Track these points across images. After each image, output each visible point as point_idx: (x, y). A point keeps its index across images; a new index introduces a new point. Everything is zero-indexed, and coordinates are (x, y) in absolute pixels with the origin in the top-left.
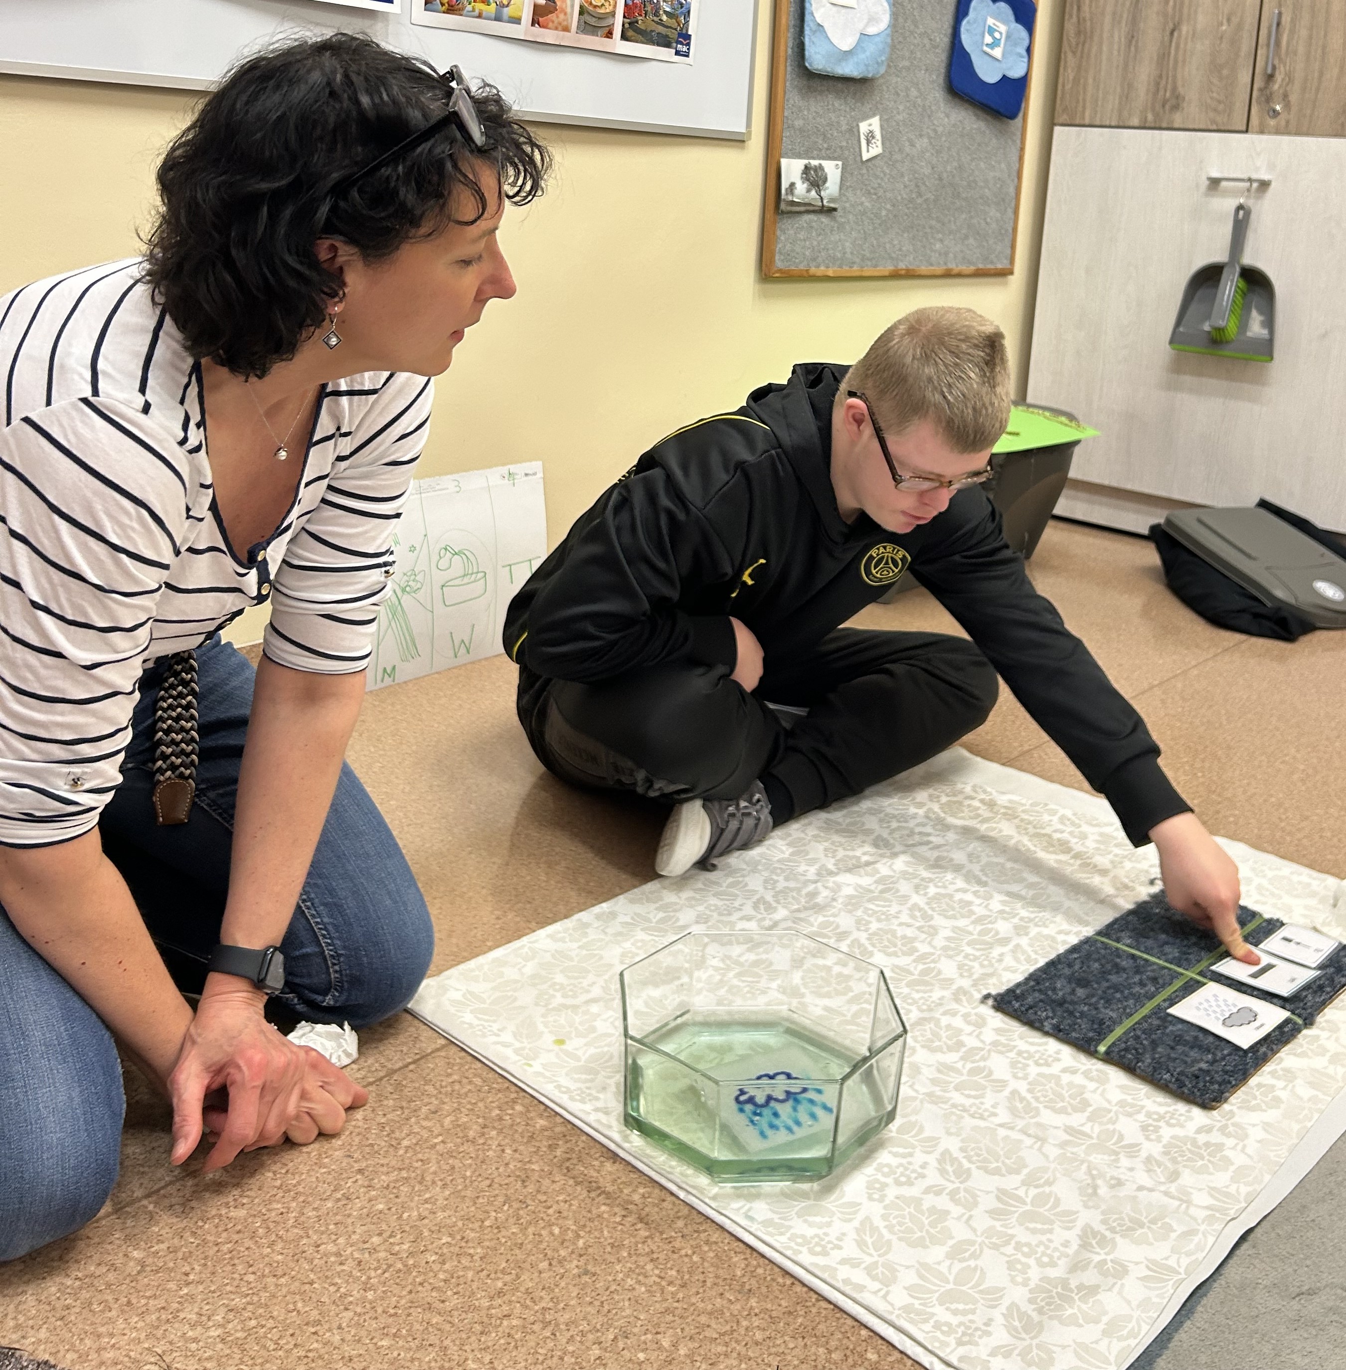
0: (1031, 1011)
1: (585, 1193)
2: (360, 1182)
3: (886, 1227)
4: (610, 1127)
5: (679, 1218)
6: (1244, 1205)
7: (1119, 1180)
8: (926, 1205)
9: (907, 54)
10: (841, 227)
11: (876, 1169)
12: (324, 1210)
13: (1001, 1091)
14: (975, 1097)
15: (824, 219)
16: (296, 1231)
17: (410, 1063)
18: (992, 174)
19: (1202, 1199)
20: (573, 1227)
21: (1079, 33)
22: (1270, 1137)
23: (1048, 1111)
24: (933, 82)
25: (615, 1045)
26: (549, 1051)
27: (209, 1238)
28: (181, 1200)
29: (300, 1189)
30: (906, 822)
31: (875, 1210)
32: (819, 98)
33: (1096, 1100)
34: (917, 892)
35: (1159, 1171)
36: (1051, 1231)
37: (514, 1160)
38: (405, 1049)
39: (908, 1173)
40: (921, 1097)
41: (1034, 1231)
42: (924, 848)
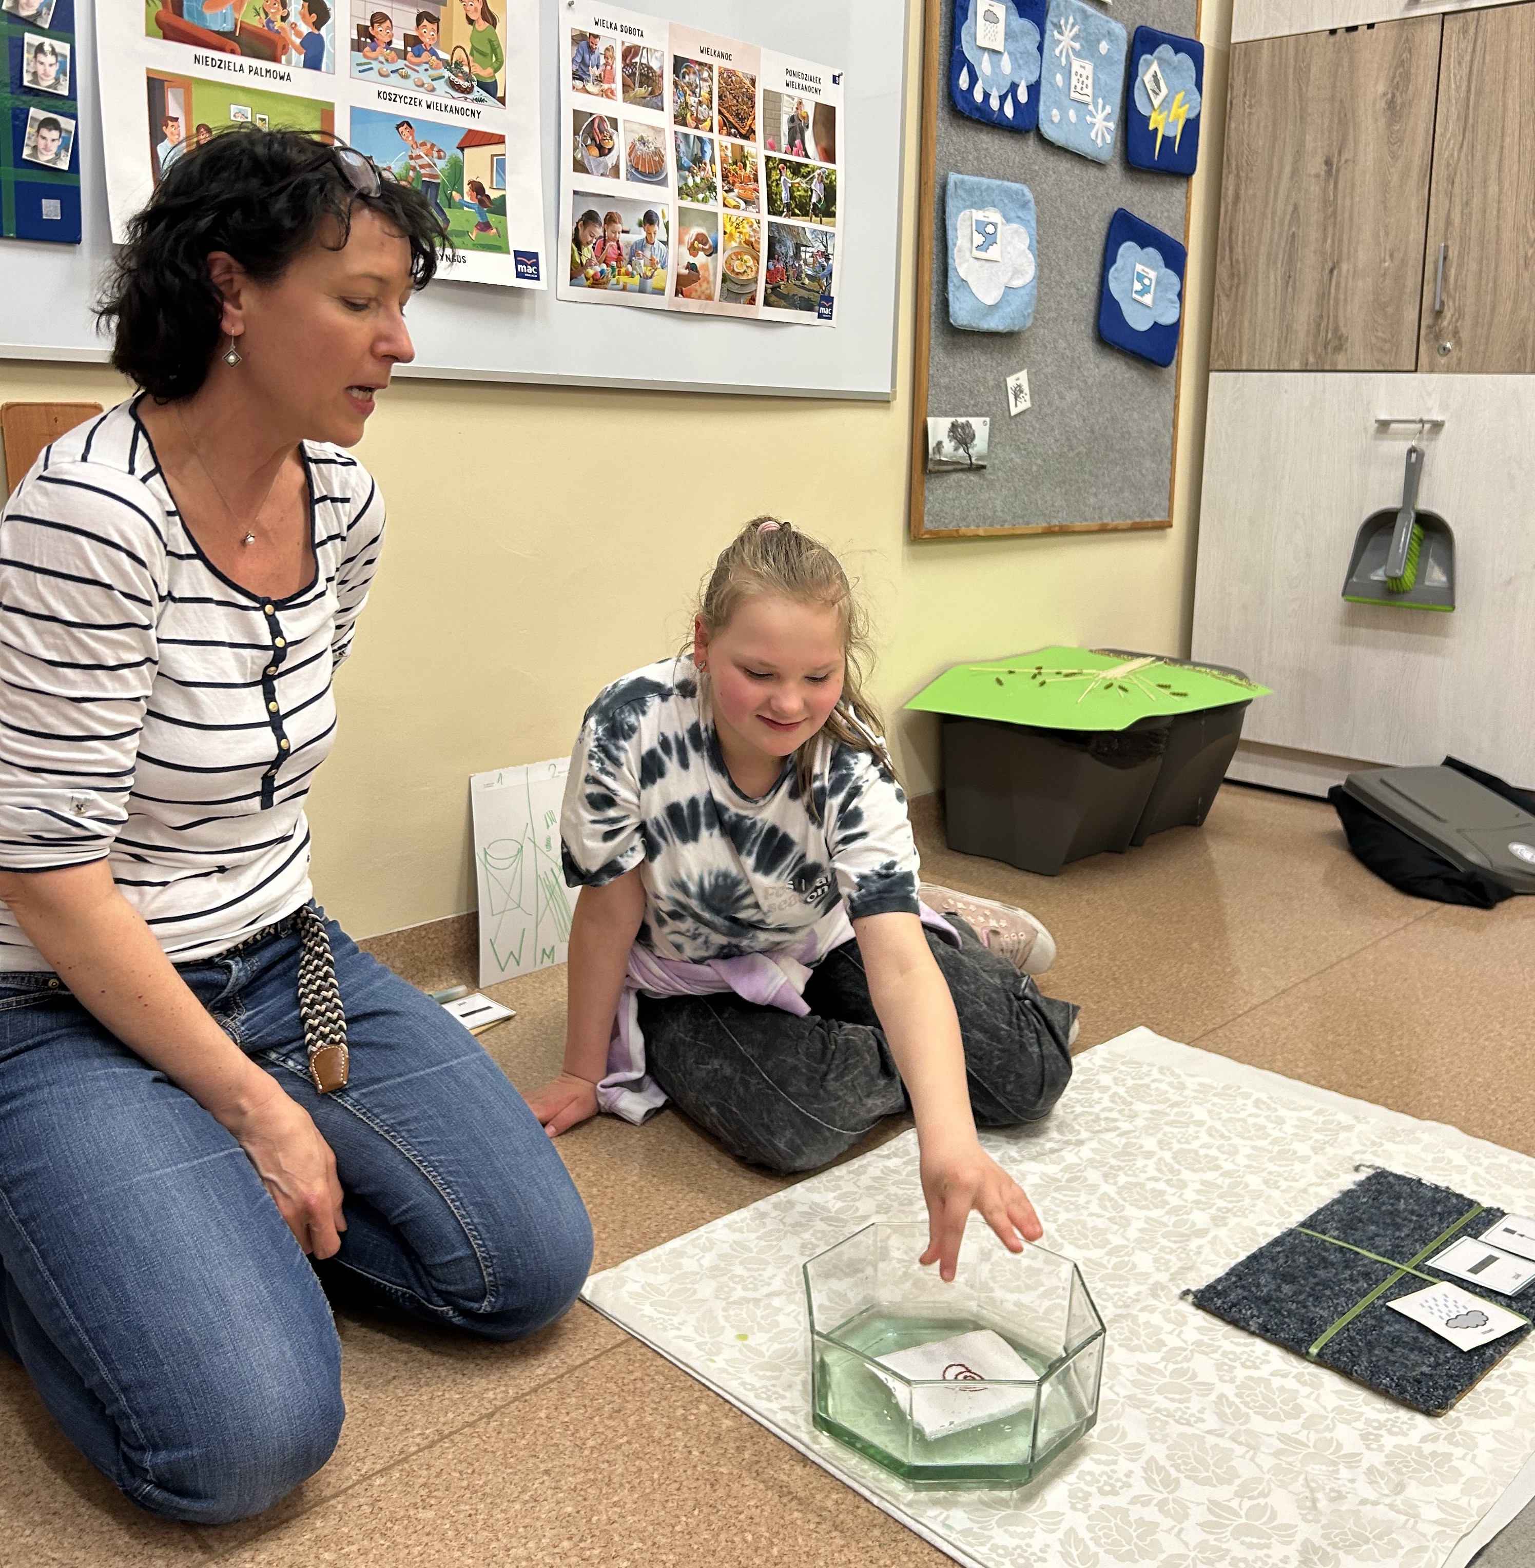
0: (1234, 1309)
1: (776, 1498)
2: (547, 1483)
3: (1091, 1539)
4: (798, 1427)
5: (875, 1526)
6: (1477, 1519)
7: (1339, 1492)
8: (1133, 1517)
9: (1054, 306)
10: (991, 484)
11: (1078, 1477)
12: (512, 1513)
13: (1207, 1395)
14: (1181, 1401)
15: (973, 477)
16: (486, 1533)
17: (590, 1360)
18: (1146, 424)
19: (1430, 1513)
20: (767, 1534)
21: (1232, 276)
22: (1502, 1447)
23: (1260, 1418)
24: (1082, 332)
25: (801, 1341)
26: (732, 1346)
27: (399, 1540)
28: (370, 1501)
29: (488, 1490)
30: (1091, 1107)
31: (1078, 1521)
32: (964, 354)
33: (1310, 1406)
34: (1106, 1182)
35: (1382, 1482)
36: (1268, 1546)
37: (703, 1462)
38: (584, 1344)
39: (1112, 1481)
40: (1122, 1400)
41: (1251, 1546)
42: (1114, 1134)
